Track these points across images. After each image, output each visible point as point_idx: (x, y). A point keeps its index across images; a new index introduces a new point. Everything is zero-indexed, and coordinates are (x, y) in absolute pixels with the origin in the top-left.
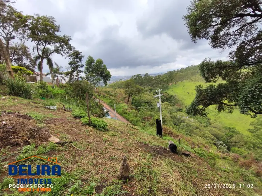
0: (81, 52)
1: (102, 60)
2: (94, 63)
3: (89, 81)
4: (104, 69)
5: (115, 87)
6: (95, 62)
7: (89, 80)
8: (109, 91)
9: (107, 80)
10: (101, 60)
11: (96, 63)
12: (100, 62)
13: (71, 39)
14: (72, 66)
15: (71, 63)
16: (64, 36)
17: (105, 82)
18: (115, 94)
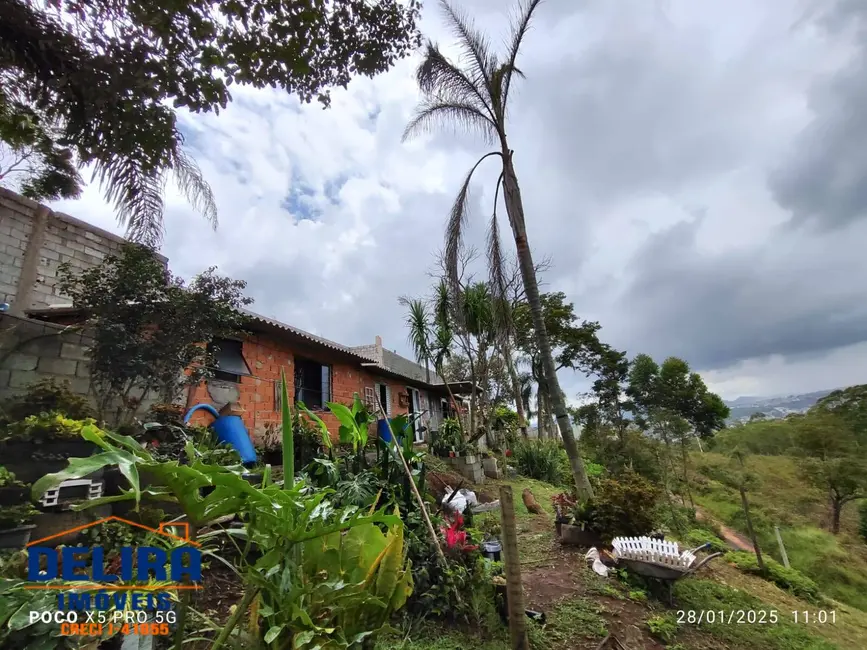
0: (624, 353)
1: (683, 360)
2: (655, 372)
3: (645, 433)
4: (692, 387)
5: (736, 448)
6: (660, 369)
7: (645, 428)
8: (715, 467)
9: (712, 425)
10: (679, 361)
11: (663, 373)
12: (676, 368)
13: (599, 327)
14: (602, 392)
15: (598, 386)
16: (586, 326)
17: (705, 434)
18: (748, 478)
